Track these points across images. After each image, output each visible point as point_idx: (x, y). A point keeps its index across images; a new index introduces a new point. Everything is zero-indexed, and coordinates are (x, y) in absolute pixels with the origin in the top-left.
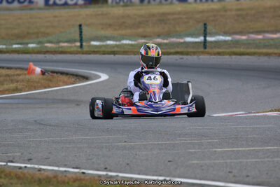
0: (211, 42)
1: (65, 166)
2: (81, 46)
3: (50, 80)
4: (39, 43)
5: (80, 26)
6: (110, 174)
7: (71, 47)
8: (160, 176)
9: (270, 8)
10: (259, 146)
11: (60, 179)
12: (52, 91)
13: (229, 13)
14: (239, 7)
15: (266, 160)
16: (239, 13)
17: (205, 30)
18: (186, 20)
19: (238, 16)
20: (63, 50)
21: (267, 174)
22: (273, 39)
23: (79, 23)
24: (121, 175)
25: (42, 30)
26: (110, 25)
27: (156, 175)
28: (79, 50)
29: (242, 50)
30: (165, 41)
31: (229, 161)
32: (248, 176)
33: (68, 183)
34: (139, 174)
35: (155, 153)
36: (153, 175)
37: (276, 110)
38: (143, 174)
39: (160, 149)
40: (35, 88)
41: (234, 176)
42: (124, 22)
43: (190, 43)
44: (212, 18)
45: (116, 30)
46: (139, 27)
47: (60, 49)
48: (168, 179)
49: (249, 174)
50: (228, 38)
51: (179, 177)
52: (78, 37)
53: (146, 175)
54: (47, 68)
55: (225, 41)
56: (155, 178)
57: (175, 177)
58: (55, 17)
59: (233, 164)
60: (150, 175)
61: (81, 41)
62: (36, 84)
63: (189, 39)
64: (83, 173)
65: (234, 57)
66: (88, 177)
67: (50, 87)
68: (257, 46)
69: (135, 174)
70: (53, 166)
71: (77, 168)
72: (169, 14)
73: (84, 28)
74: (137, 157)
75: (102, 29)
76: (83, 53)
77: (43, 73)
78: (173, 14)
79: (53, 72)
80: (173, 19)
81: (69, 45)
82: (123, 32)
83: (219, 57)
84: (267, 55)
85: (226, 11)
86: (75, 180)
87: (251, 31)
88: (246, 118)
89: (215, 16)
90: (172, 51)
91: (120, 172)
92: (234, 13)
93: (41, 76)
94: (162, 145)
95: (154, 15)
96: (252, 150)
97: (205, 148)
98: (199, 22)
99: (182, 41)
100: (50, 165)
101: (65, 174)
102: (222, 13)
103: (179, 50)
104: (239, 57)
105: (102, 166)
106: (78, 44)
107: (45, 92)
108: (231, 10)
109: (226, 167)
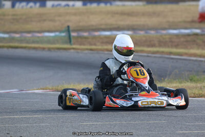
9: (37, 14)
10: (30, 115)
13: (7, 17)
14: (14, 13)
15: (34, 125)
16: (15, 17)
19: (14, 19)
22: (39, 37)
29: (16, 44)
31: (7, 125)
37: (41, 89)
49: (22, 135)
50: (6, 36)
55: (4, 38)
59: (10, 128)
65: (10, 49)
68: (28, 42)
84: (35, 48)
85: (4, 15)
88: (19, 94)
92: (10, 17)
96: (25, 118)
102: (2, 17)
104: (13, 49)
108: (8, 15)
109: (5, 130)
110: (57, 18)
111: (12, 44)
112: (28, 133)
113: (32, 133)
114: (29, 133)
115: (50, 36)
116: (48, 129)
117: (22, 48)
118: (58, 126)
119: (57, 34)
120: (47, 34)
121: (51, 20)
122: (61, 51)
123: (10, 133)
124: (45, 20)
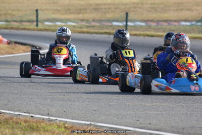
0: (131, 26)
1: (19, 111)
2: (37, 25)
3: (13, 49)
4: (7, 21)
5: (37, 10)
6: (51, 118)
7: (30, 25)
8: (87, 121)
9: (175, 3)
10: (160, 103)
11: (15, 120)
12: (14, 56)
13: (145, 6)
14: (152, 2)
15: (164, 112)
16: (152, 6)
17: (127, 18)
18: (114, 10)
19: (151, 8)
20: (24, 27)
21: (164, 122)
22: (175, 26)
23: (36, 8)
24: (59, 119)
25: (10, 12)
26: (59, 11)
27: (85, 121)
28: (36, 27)
29: (153, 33)
30: (98, 24)
31: (138, 112)
32: (150, 124)
33: (20, 124)
34: (72, 119)
35: (85, 104)
36: (82, 120)
38: (75, 119)
39: (89, 102)
40: (2, 54)
41: (140, 123)
42: (69, 9)
43: (115, 26)
44: (132, 9)
45: (62, 14)
46: (80, 13)
47: (22, 27)
48: (93, 123)
49: (151, 122)
51: (101, 122)
52: (35, 18)
53: (78, 120)
54: (12, 40)
55: (141, 26)
56: (84, 122)
57: (98, 122)
58: (20, 3)
59: (140, 115)
60: (80, 120)
61: (37, 21)
62: (3, 52)
63: (115, 23)
64: (32, 116)
65: (146, 37)
66: (34, 120)
67: (13, 54)
69: (69, 119)
70: (10, 110)
71: (28, 113)
72: (101, 5)
73: (39, 12)
74: (71, 107)
75: (53, 13)
76: (38, 30)
77: (9, 43)
78: (105, 5)
79: (16, 43)
80: (105, 9)
81: (29, 24)
82: (68, 16)
83: (135, 37)
85: (142, 4)
86: (26, 122)
87: (160, 19)
89: (135, 7)
90: (103, 31)
91: (59, 117)
92: (148, 6)
93: (7, 46)
94: (90, 98)
95: (91, 5)
96: (155, 105)
97: (121, 103)
98: (123, 11)
99: (110, 24)
100: (8, 110)
101: (18, 117)
102: (140, 6)
103: (107, 31)
104: (150, 38)
105: (46, 112)
106: (35, 23)
107: (9, 57)
108: (147, 4)
109: (135, 117)
110: (194, 8)
111: (148, 33)
112: (157, 120)
113: (162, 121)
114: (159, 120)
115: (187, 25)
116: (177, 117)
117: (158, 36)
118: (187, 115)
119: (194, 23)
120: (184, 23)
121: (188, 10)
122: (197, 40)
123: (140, 120)
124: (182, 10)
